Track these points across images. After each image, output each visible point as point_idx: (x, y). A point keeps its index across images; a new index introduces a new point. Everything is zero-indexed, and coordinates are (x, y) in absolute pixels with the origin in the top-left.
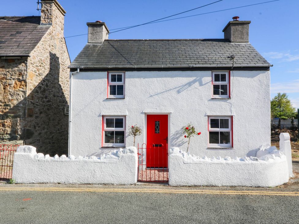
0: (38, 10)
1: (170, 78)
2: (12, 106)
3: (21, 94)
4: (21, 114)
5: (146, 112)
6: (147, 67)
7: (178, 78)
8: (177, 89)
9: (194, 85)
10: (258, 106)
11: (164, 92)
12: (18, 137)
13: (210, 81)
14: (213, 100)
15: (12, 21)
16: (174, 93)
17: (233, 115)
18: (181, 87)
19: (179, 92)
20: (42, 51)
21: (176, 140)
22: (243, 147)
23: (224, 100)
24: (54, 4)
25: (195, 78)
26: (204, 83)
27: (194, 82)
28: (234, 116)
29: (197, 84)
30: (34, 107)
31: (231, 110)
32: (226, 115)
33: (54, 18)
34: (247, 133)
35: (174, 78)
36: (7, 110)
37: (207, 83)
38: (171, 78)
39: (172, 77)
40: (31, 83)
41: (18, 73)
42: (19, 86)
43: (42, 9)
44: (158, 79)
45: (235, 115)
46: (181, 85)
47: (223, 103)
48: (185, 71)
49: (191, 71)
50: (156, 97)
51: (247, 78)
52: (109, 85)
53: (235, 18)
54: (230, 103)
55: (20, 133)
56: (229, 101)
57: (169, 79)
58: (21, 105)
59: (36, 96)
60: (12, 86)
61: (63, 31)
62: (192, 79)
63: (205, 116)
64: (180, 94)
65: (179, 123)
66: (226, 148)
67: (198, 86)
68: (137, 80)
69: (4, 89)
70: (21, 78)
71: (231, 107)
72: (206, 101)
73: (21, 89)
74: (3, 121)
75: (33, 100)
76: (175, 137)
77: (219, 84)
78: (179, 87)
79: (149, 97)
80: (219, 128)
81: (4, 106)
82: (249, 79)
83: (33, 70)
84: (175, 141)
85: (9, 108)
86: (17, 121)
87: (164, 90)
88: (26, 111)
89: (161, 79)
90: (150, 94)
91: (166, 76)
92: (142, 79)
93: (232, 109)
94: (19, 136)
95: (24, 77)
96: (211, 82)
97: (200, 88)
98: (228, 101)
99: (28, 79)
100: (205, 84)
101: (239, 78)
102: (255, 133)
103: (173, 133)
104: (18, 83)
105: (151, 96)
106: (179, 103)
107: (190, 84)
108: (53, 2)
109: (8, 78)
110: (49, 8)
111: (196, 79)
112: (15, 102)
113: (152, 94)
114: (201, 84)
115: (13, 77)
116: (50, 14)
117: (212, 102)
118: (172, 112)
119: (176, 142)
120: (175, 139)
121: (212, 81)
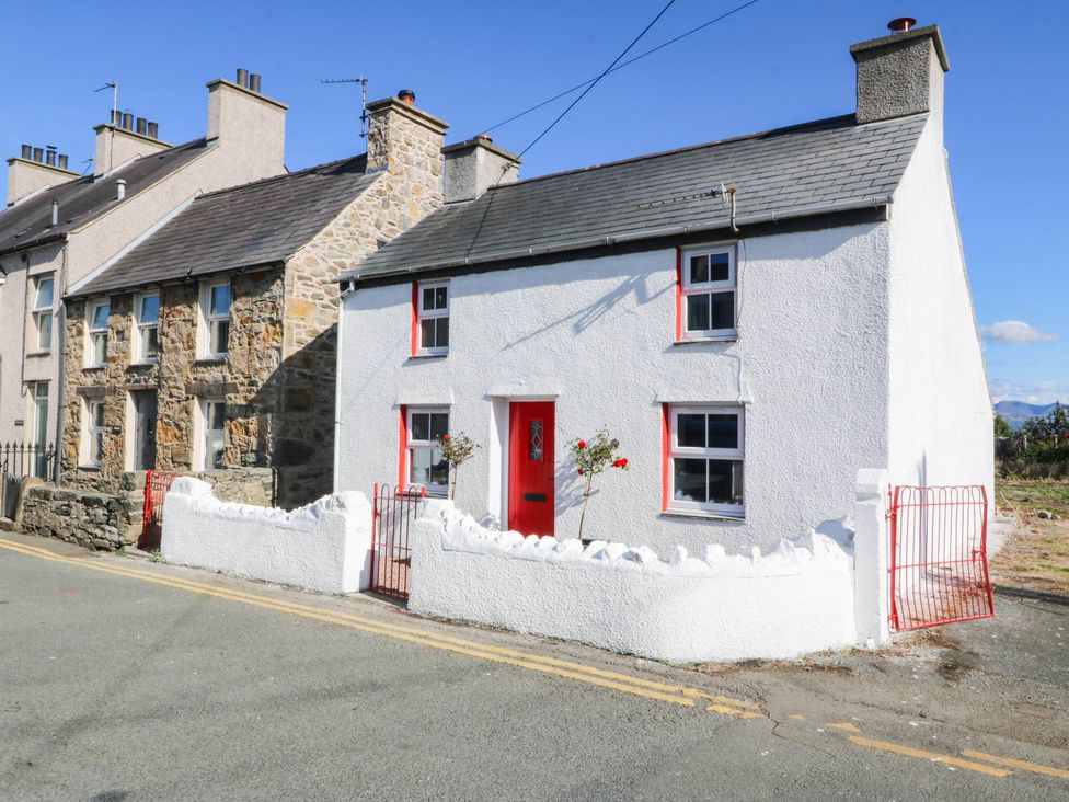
0: (363, 136)
1: (556, 286)
2: (260, 384)
3: (274, 353)
4: (274, 402)
5: (495, 393)
6: (493, 259)
7: (579, 283)
8: (574, 320)
9: (623, 300)
10: (838, 365)
11: (540, 331)
12: (266, 458)
13: (672, 285)
14: (679, 348)
15: (325, 175)
16: (565, 331)
17: (744, 400)
18: (586, 312)
19: (578, 329)
20: (343, 241)
21: (569, 481)
22: (780, 518)
23: (716, 347)
24: (397, 112)
25: (626, 278)
26: (651, 293)
27: (622, 291)
28: (750, 403)
29: (631, 296)
30: (314, 385)
31: (739, 381)
32: (722, 400)
33: (395, 150)
34: (795, 469)
35: (568, 285)
36: (253, 395)
37: (663, 291)
38: (559, 284)
39: (561, 281)
40: (298, 326)
41: (270, 304)
42: (271, 335)
43: (371, 132)
44: (527, 291)
45: (753, 400)
46: (587, 304)
47: (708, 358)
48: (600, 256)
49: (614, 257)
50: (521, 347)
51: (796, 261)
52: (420, 321)
53: (896, 25)
54: (735, 357)
55: (271, 450)
56: (732, 350)
57: (554, 289)
58: (274, 382)
59: (320, 358)
60: (261, 336)
61: (441, 177)
62: (614, 283)
63: (655, 404)
64: (583, 333)
65: (579, 427)
66: (721, 520)
67: (635, 304)
68: (476, 299)
69: (249, 344)
70: (274, 316)
71: (739, 372)
72: (658, 354)
73: (275, 344)
74: (245, 421)
75: (309, 368)
76: (567, 474)
77: (706, 292)
78: (580, 312)
79: (504, 349)
80: (704, 446)
81: (249, 385)
82: (807, 263)
83: (310, 294)
84: (567, 487)
85: (255, 388)
86: (267, 420)
87: (542, 326)
88: (283, 397)
89: (532, 290)
90: (505, 339)
91: (546, 282)
92: (487, 295)
93: (741, 379)
94: (269, 457)
95: (280, 312)
96: (675, 288)
97: (641, 310)
98: (728, 352)
99: (288, 318)
100: (656, 296)
101: (768, 264)
102: (825, 467)
103: (563, 461)
104: (271, 328)
105: (509, 346)
106: (579, 363)
107: (609, 300)
108: (392, 109)
109: (256, 317)
110: (382, 126)
111: (629, 280)
112: (266, 375)
113: (511, 341)
114: (643, 299)
115: (263, 315)
116: (385, 142)
117: (679, 357)
118: (560, 393)
119: (571, 488)
120: (566, 478)
121: (679, 283)
